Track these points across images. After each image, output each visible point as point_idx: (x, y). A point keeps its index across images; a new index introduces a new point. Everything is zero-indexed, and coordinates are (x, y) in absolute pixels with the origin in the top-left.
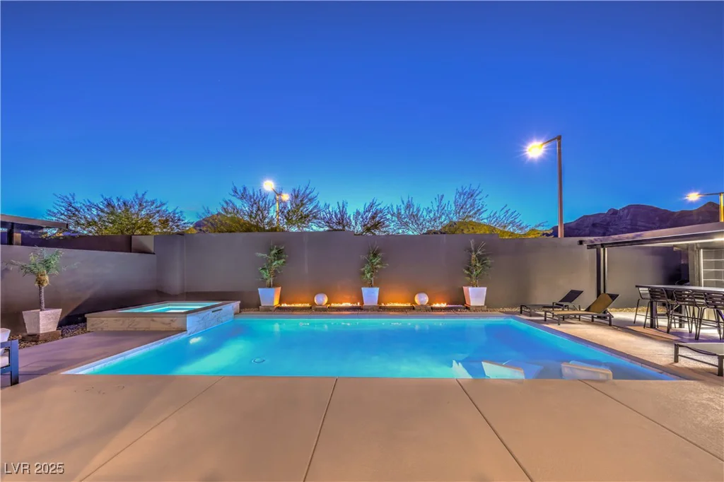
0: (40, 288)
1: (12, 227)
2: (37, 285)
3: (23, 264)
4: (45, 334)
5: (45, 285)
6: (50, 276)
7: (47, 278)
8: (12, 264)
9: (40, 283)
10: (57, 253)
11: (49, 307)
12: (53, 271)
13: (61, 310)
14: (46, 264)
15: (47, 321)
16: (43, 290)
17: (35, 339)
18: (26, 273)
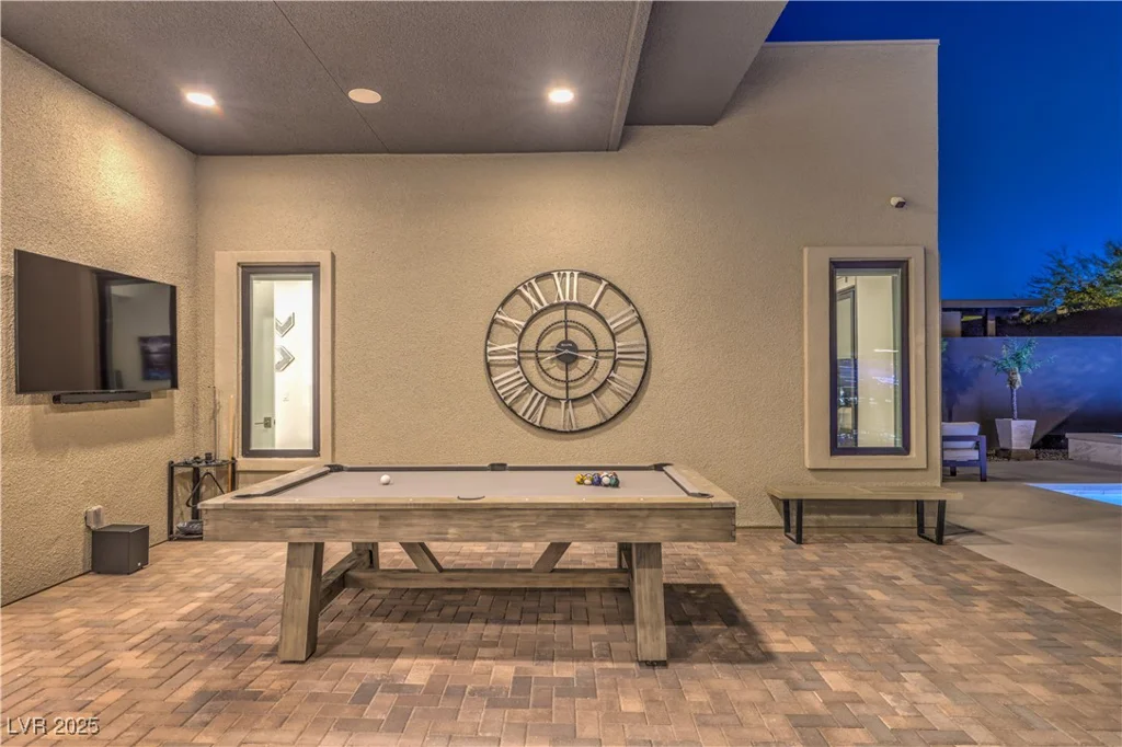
0: (1012, 391)
1: (986, 313)
2: (1008, 386)
3: (996, 359)
4: (1018, 451)
5: (1017, 386)
6: (1023, 375)
7: (1019, 377)
8: (987, 360)
9: (1012, 383)
10: (1030, 344)
11: (1021, 417)
12: (1026, 369)
13: (1034, 422)
14: (1017, 357)
15: (1019, 432)
16: (1015, 393)
17: (1006, 454)
18: (998, 370)
